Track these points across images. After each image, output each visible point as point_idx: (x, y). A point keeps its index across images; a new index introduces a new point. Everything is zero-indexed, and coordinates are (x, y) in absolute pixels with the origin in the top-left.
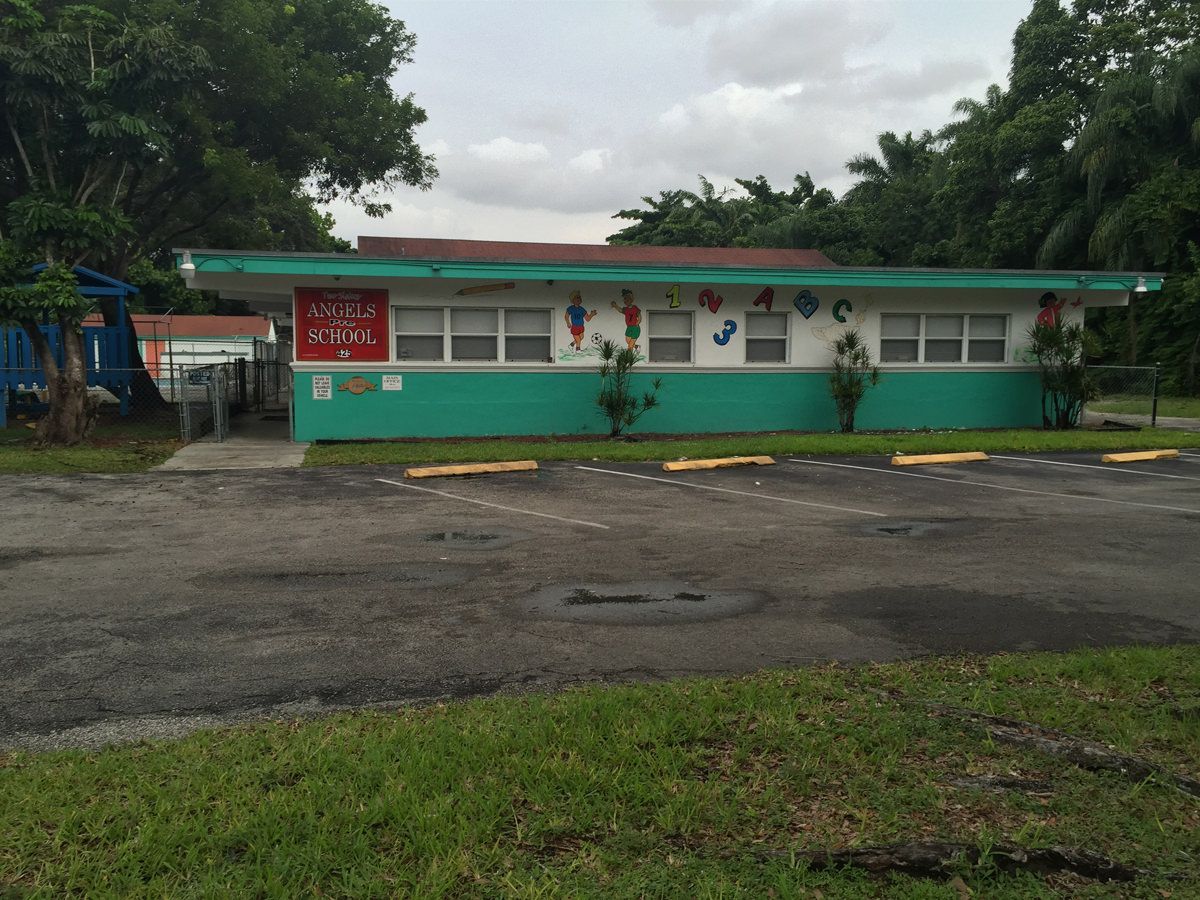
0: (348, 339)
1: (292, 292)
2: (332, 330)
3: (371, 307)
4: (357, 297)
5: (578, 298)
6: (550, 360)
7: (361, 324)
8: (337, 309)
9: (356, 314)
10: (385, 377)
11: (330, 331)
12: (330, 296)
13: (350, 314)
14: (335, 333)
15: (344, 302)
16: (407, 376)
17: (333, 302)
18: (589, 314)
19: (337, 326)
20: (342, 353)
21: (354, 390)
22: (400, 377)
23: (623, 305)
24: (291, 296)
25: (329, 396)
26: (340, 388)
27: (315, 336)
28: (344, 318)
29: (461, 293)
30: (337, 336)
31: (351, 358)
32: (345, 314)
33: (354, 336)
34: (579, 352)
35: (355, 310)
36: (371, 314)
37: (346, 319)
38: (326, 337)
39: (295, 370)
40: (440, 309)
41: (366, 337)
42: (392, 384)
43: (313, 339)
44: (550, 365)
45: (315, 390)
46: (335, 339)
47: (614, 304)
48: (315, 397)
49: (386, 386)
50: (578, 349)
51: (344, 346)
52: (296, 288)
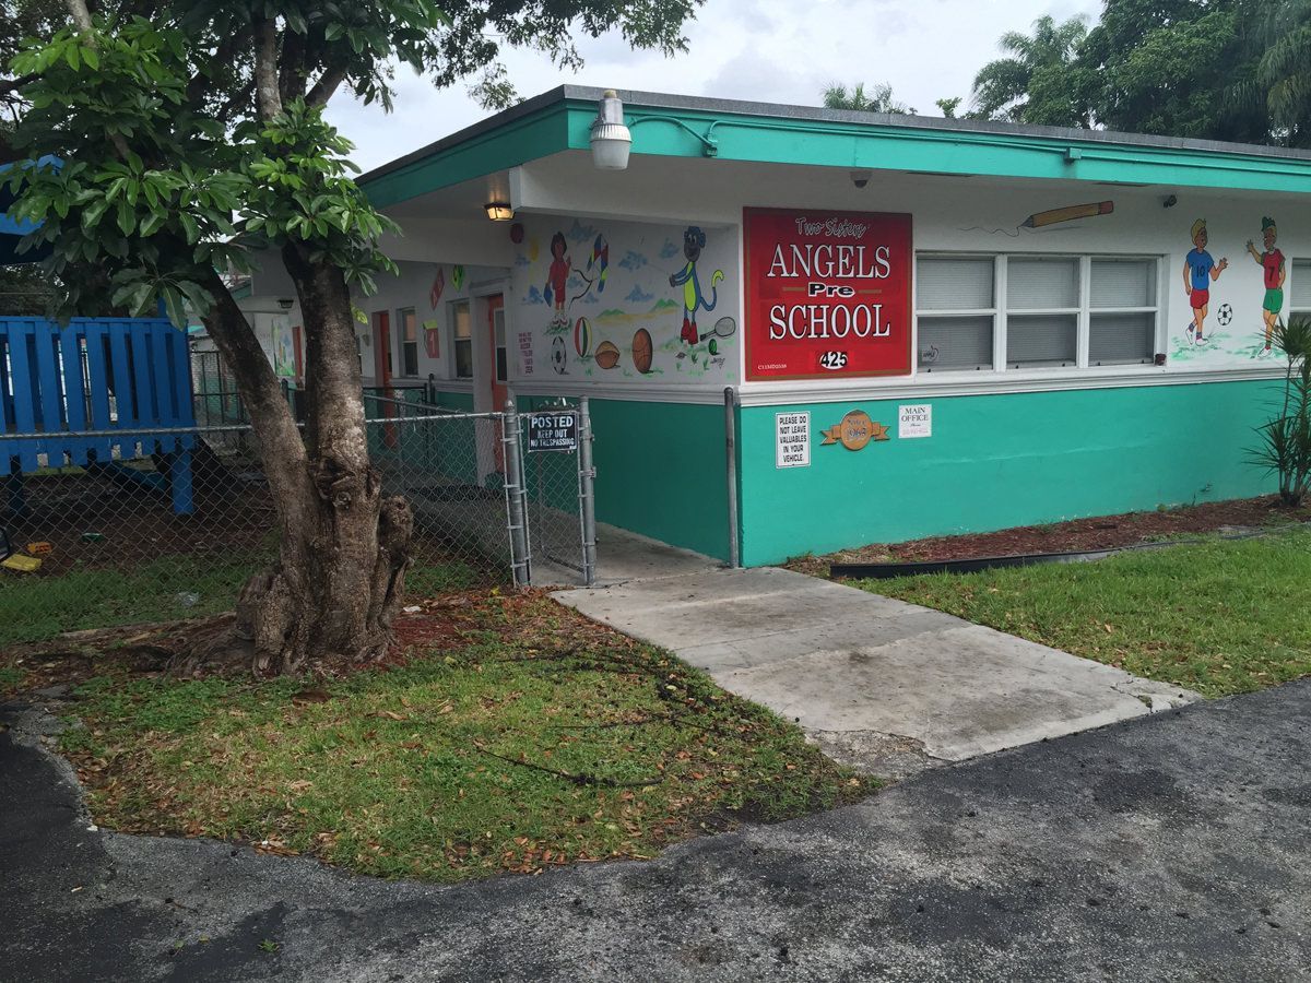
0: (841, 326)
1: (738, 220)
2: (813, 308)
3: (883, 255)
4: (858, 231)
5: (1201, 236)
6: (1160, 360)
7: (866, 292)
8: (824, 257)
9: (857, 272)
10: (903, 410)
11: (808, 310)
12: (811, 230)
13: (846, 271)
14: (819, 315)
15: (834, 241)
16: (942, 404)
17: (816, 241)
18: (1217, 265)
19: (821, 299)
20: (831, 359)
21: (849, 440)
22: (928, 408)
23: (1262, 249)
24: (736, 225)
25: (806, 460)
26: (828, 439)
27: (783, 323)
28: (833, 280)
29: (1031, 223)
30: (823, 322)
31: (846, 371)
32: (836, 270)
33: (852, 321)
34: (1200, 341)
35: (854, 261)
36: (883, 269)
37: (841, 281)
38: (802, 323)
39: (744, 403)
40: (990, 260)
41: (874, 324)
42: (915, 425)
43: (778, 330)
44: (1158, 369)
45: (781, 447)
46: (819, 326)
47: (1250, 247)
48: (781, 462)
49: (906, 430)
50: (1199, 336)
51: (833, 344)
52: (746, 209)
